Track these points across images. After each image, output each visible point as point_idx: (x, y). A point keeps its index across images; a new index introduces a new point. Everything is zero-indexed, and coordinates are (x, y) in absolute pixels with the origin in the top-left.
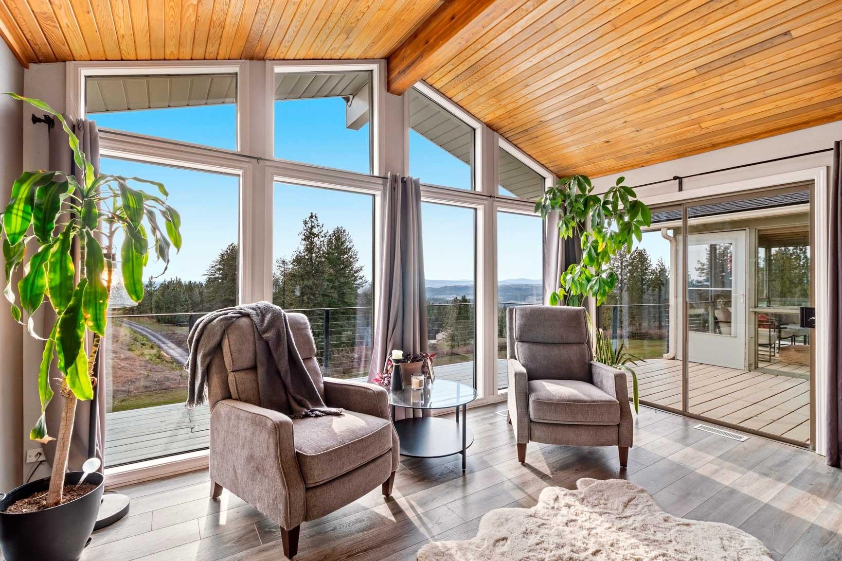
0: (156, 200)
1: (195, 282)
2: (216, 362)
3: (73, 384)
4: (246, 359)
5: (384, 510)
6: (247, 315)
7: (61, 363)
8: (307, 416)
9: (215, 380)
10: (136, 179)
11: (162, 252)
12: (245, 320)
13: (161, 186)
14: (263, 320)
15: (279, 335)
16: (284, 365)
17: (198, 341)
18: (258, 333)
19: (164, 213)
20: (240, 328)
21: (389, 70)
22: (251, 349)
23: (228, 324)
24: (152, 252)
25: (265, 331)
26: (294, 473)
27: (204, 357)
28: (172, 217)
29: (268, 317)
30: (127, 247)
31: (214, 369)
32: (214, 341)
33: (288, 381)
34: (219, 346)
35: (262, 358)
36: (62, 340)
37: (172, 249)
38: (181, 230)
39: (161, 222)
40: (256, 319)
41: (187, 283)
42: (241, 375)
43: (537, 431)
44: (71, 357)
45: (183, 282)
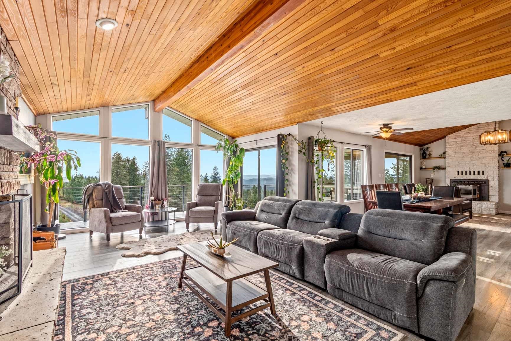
0: (74, 155)
1: (92, 177)
2: (91, 198)
3: (55, 199)
4: (100, 197)
5: (138, 236)
6: (101, 185)
7: (52, 194)
8: (116, 212)
9: (91, 202)
10: (69, 150)
11: (76, 168)
12: (100, 187)
13: (75, 152)
14: (105, 187)
15: (110, 191)
16: (111, 199)
17: (86, 192)
18: (104, 190)
19: (76, 158)
20: (98, 188)
21: (154, 105)
22: (101, 194)
23: (95, 187)
24: (73, 169)
25: (106, 190)
26: (109, 221)
27: (88, 196)
28: (78, 160)
29: (107, 186)
30: (67, 168)
31: (90, 200)
32: (91, 191)
33: (112, 203)
34: (92, 194)
35: (104, 196)
36: (52, 189)
37: (78, 167)
38: (81, 162)
39: (75, 161)
40: (103, 186)
41: (87, 177)
42: (98, 201)
43: (191, 219)
44: (54, 193)
45: (84, 177)
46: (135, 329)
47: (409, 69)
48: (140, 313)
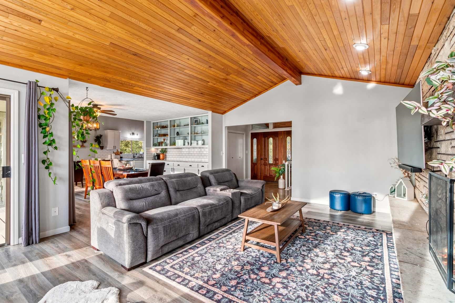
46: (341, 256)
47: (202, 93)
48: (329, 263)
